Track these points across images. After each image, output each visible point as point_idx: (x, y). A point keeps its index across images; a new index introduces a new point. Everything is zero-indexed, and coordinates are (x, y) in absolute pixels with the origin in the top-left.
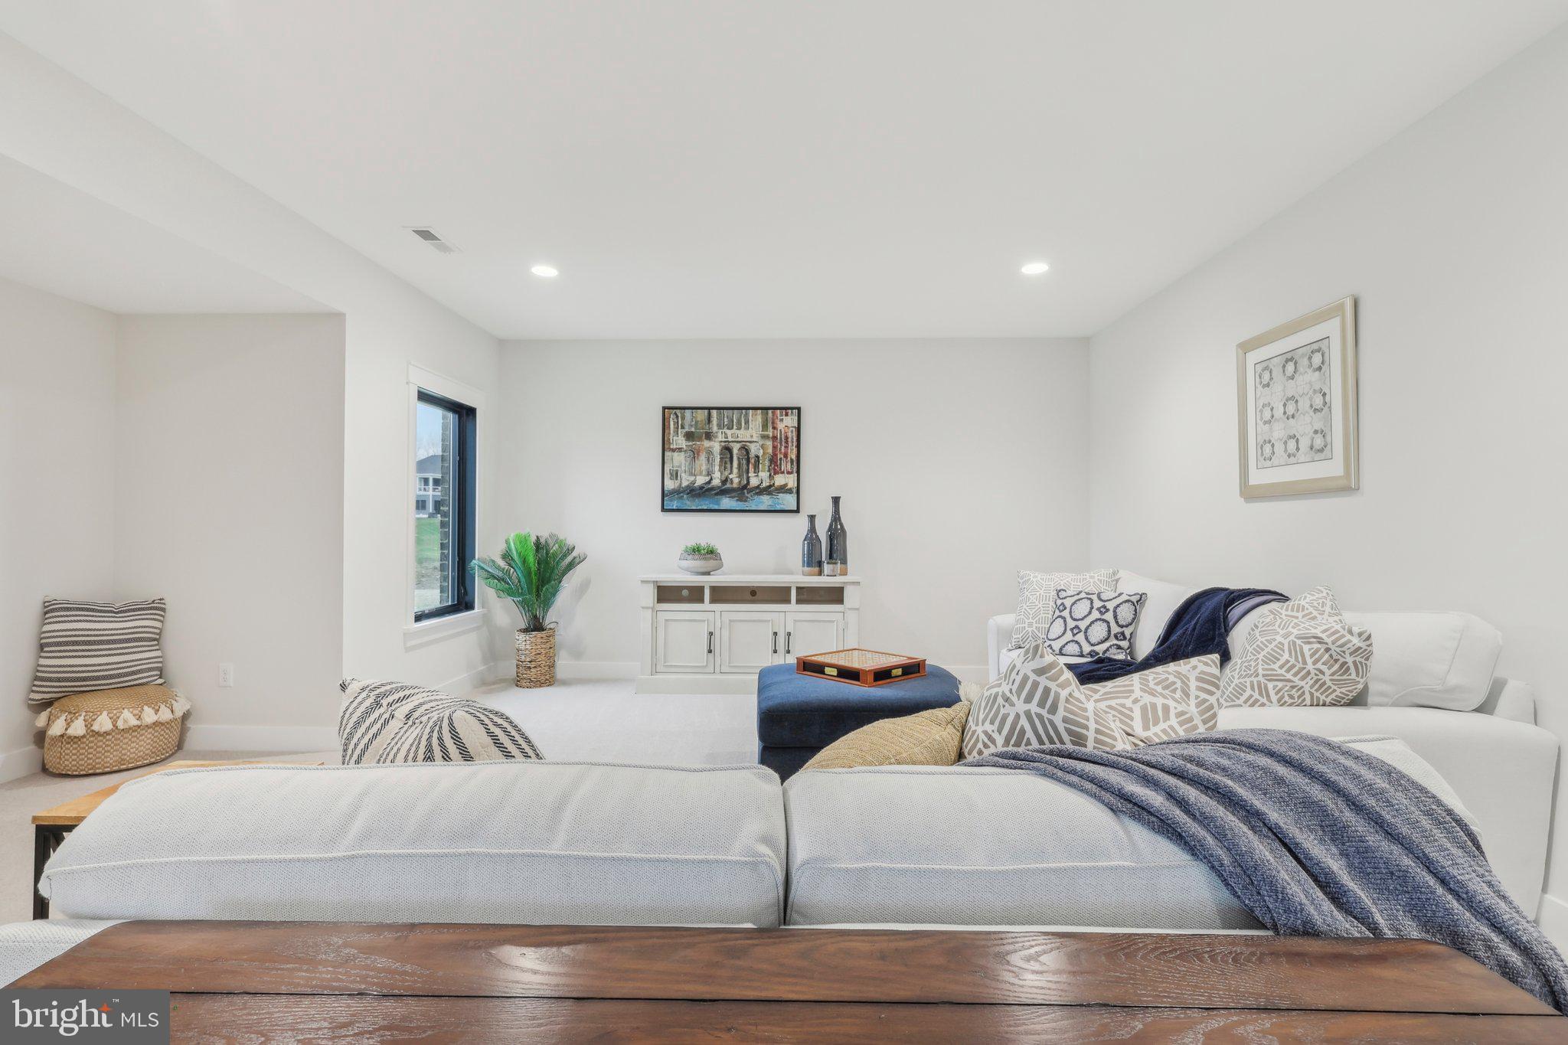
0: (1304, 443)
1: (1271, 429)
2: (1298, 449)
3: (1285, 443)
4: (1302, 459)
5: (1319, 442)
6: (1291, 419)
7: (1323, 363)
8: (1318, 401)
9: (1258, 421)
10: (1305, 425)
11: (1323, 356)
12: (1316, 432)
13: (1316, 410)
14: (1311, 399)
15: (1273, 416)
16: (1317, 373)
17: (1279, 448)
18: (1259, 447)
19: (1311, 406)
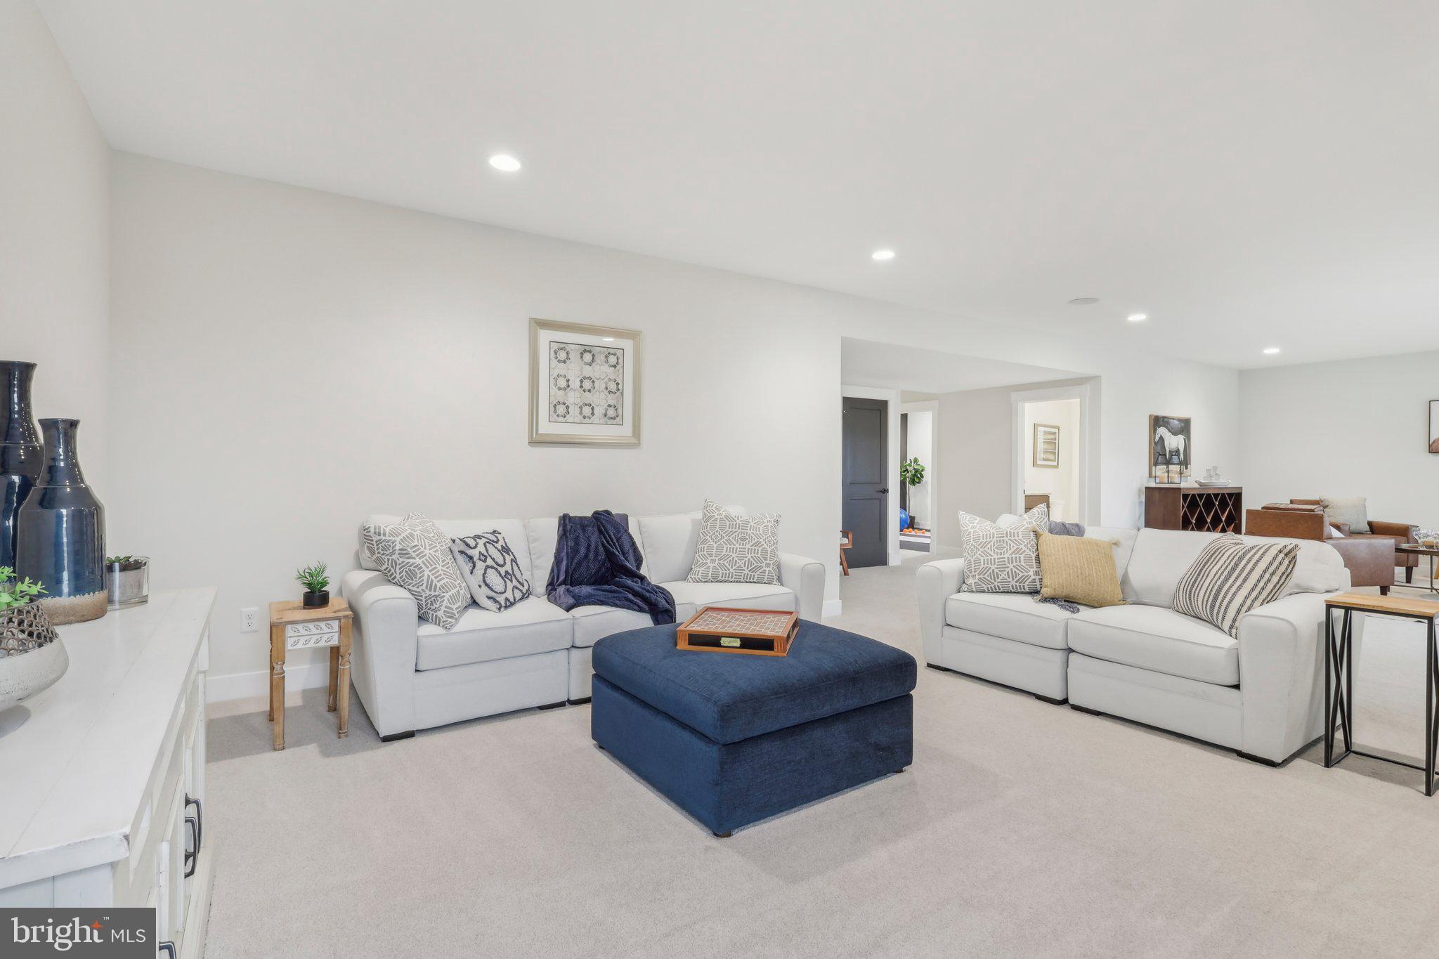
0: (599, 411)
1: (566, 395)
2: (593, 414)
3: (581, 408)
4: (597, 421)
5: (611, 412)
6: (587, 393)
7: (617, 363)
8: (613, 387)
9: (552, 385)
10: (600, 400)
11: (618, 359)
12: (610, 406)
13: (610, 392)
14: (606, 383)
15: (569, 386)
16: (613, 368)
17: (574, 411)
18: (552, 406)
19: (607, 388)
